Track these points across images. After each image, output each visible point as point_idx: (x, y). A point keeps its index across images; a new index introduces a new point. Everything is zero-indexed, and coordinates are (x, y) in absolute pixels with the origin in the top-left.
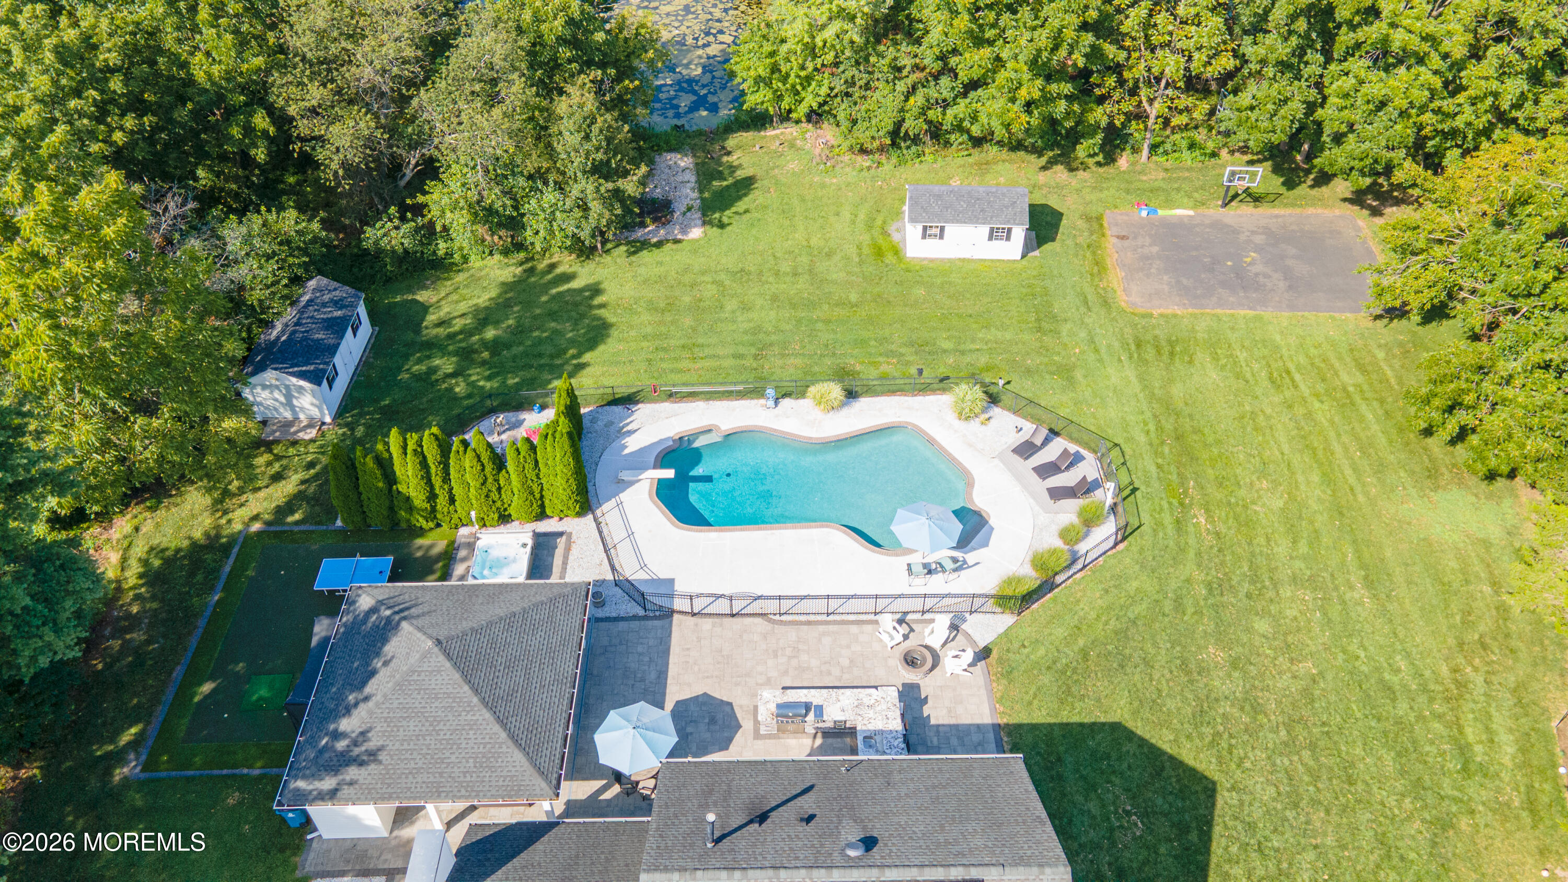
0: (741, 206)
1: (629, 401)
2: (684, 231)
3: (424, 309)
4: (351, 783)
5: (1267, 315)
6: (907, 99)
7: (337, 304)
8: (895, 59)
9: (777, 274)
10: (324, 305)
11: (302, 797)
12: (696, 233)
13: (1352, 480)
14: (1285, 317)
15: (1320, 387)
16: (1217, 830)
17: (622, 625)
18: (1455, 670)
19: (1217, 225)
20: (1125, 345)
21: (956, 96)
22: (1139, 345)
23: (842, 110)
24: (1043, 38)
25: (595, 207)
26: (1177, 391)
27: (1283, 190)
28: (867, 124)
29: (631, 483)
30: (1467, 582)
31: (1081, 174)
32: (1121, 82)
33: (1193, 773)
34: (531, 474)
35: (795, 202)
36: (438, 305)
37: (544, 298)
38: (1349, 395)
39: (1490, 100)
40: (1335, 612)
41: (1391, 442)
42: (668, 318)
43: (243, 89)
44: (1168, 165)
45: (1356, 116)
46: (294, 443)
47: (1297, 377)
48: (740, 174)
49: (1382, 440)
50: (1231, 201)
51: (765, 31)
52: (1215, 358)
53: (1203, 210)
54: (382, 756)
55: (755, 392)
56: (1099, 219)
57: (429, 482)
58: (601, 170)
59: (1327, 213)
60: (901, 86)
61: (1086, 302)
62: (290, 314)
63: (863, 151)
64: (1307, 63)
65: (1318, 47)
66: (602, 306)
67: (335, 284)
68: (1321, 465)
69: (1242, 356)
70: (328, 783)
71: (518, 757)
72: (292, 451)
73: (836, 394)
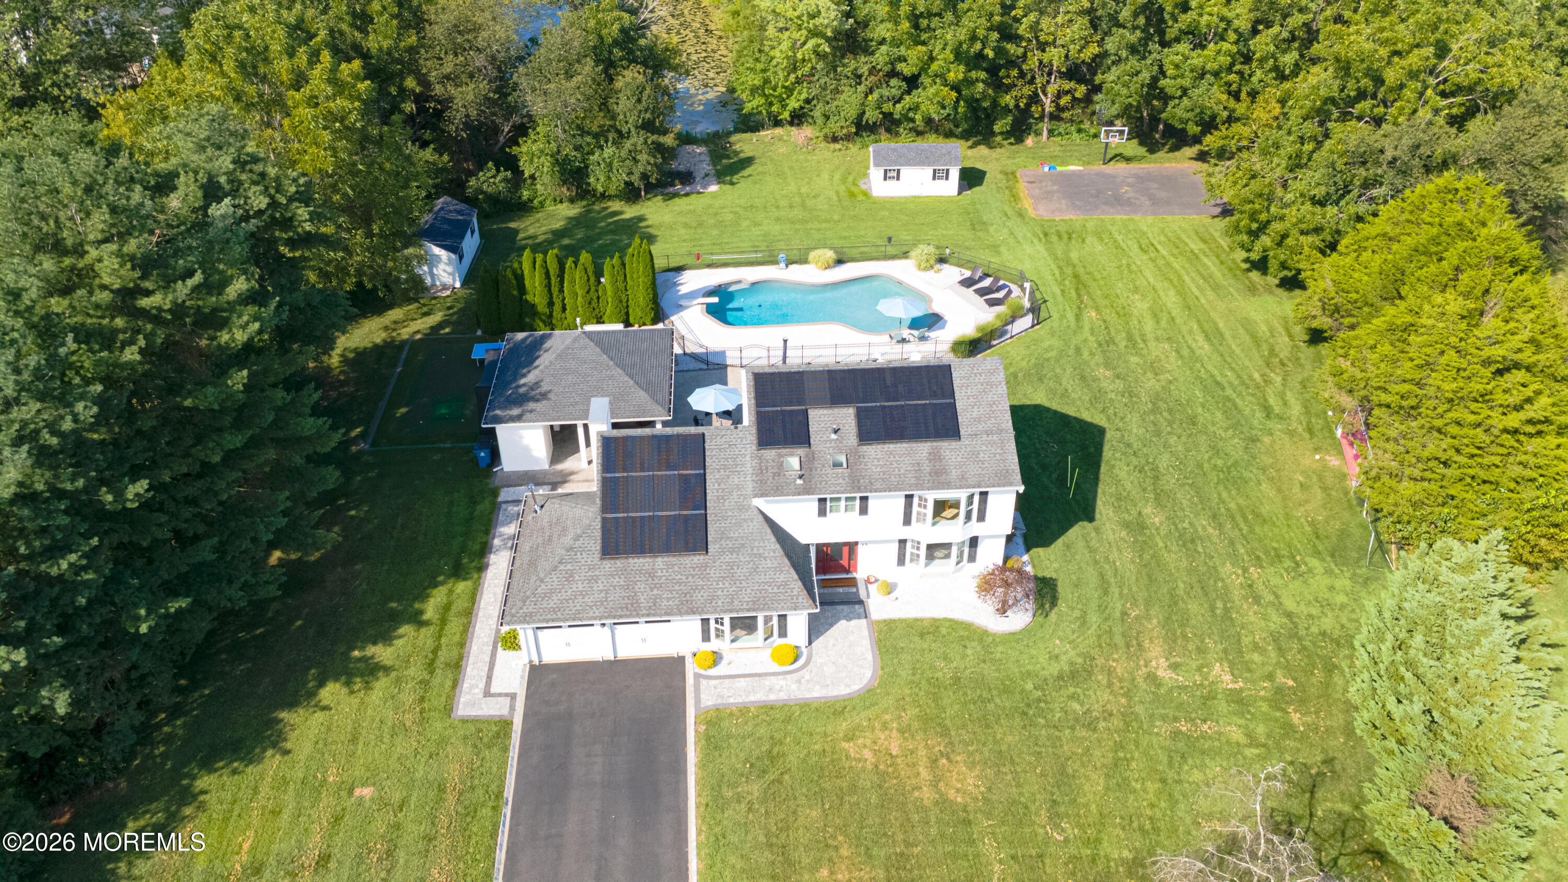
0: (746, 172)
1: (679, 269)
2: (705, 187)
3: (516, 232)
4: (531, 411)
5: (1137, 218)
6: (866, 96)
7: (459, 212)
8: (856, 69)
9: (778, 207)
10: (451, 211)
11: (499, 419)
12: (714, 188)
13: (1197, 293)
14: (1150, 219)
15: (1175, 251)
16: (1106, 448)
17: (692, 374)
18: (1262, 375)
19: (1100, 174)
20: (1035, 235)
21: (903, 94)
22: (1046, 235)
23: (818, 110)
24: (963, 34)
25: (643, 157)
26: (1074, 255)
27: (1147, 154)
28: (836, 118)
29: (687, 307)
30: (1273, 336)
31: (998, 150)
32: (1022, 75)
33: (1090, 425)
34: (621, 285)
35: (786, 169)
36: (525, 229)
37: (603, 224)
38: (1195, 254)
39: (1271, 62)
40: (1185, 352)
41: (1224, 275)
42: (700, 231)
44: (1064, 142)
45: (1186, 82)
46: (435, 298)
47: (1159, 247)
48: (742, 155)
49: (1218, 274)
50: (1111, 160)
51: (758, 55)
52: (1101, 239)
53: (1088, 167)
54: (551, 396)
56: (1013, 173)
57: (550, 291)
59: (1179, 166)
60: (862, 88)
61: (1006, 215)
63: (835, 139)
64: (1150, 52)
65: (1156, 39)
66: (648, 227)
67: (455, 202)
68: (1175, 287)
69: (1119, 238)
70: (515, 412)
71: (642, 394)
72: (433, 302)
73: (830, 255)
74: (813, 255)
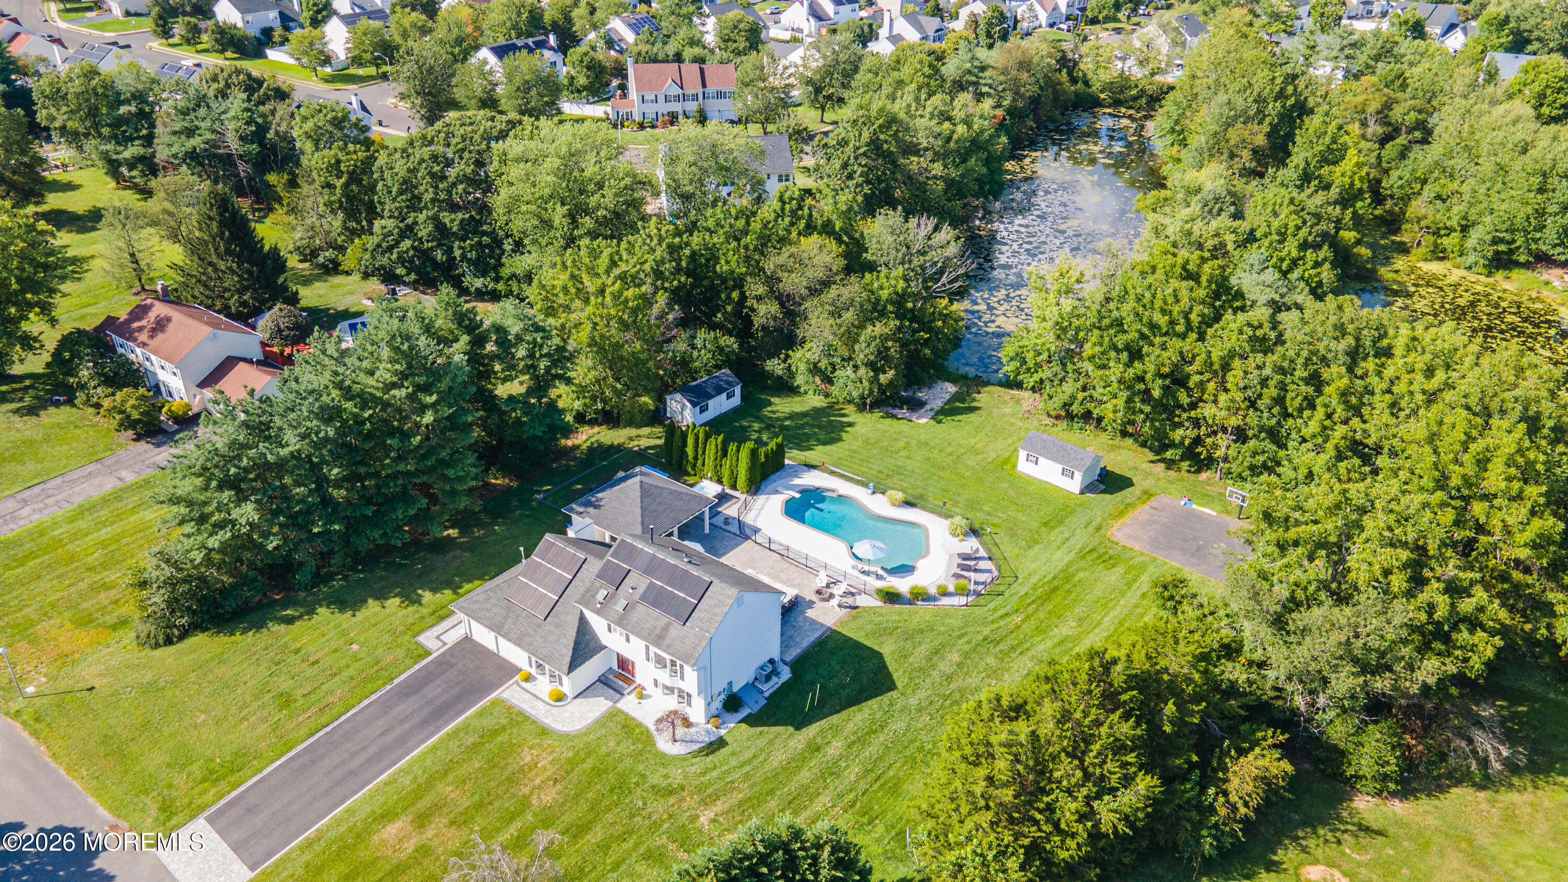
0: (959, 418)
1: (815, 468)
2: (918, 418)
3: (770, 404)
4: (587, 513)
7: (729, 383)
9: (942, 451)
10: (722, 381)
11: (572, 510)
12: (923, 421)
16: (876, 699)
20: (1083, 548)
22: (1091, 551)
23: (1048, 389)
26: (1083, 575)
28: (1055, 400)
29: (778, 494)
31: (1171, 472)
34: (734, 464)
35: (989, 426)
36: (776, 405)
37: (827, 419)
42: (869, 447)
43: (734, 280)
48: (975, 404)
53: (1223, 515)
55: (865, 485)
56: (1152, 495)
58: (871, 365)
61: (1088, 524)
62: (705, 378)
66: (846, 432)
67: (734, 375)
70: (581, 509)
71: (640, 529)
73: (900, 496)
74: (890, 492)
